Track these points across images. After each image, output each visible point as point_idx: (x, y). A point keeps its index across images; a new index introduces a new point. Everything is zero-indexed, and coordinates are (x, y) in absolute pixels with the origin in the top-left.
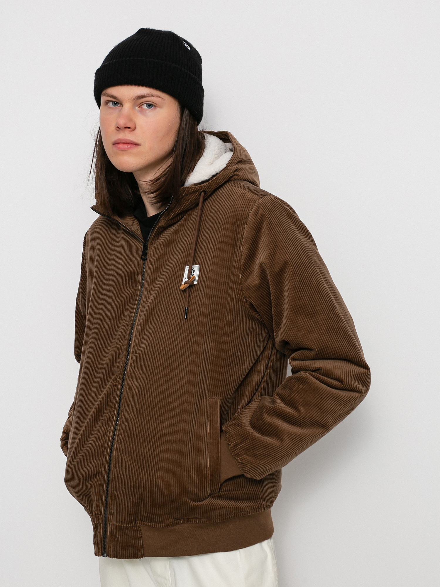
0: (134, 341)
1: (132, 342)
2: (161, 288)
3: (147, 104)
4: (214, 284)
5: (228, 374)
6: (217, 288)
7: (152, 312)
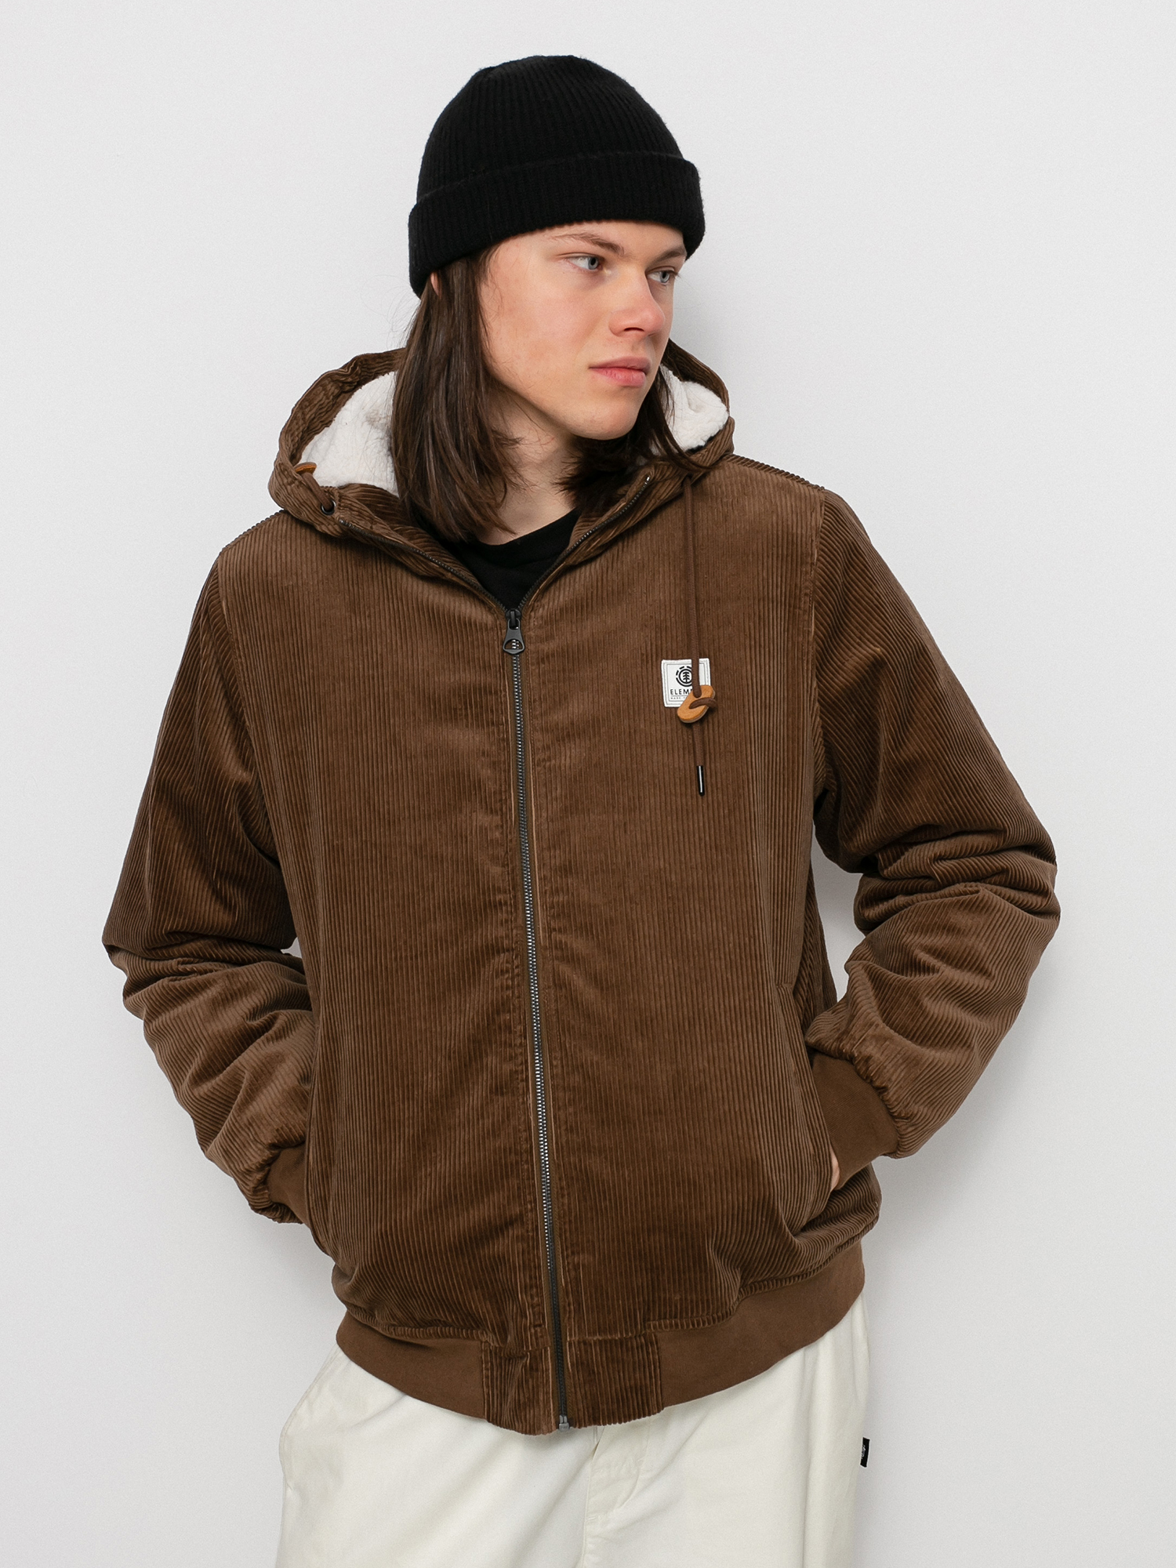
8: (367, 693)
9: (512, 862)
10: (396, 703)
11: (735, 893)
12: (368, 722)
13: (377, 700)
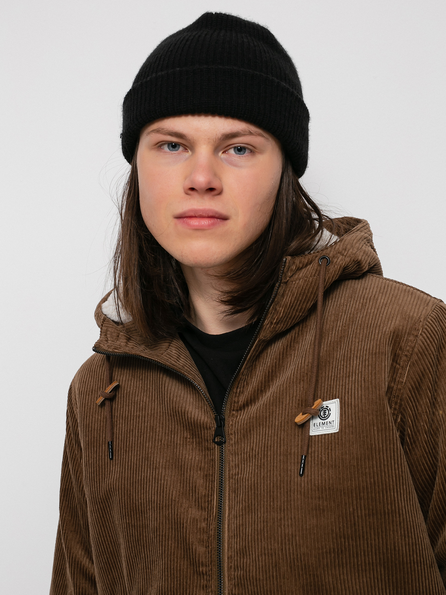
0: (228, 548)
1: (223, 550)
2: (267, 448)
3: (235, 148)
4: (375, 428)
5: (433, 583)
6: (382, 435)
7: (256, 492)
8: (134, 426)
9: (211, 545)
10: (151, 433)
11: (358, 570)
12: (133, 444)
13: (140, 431)
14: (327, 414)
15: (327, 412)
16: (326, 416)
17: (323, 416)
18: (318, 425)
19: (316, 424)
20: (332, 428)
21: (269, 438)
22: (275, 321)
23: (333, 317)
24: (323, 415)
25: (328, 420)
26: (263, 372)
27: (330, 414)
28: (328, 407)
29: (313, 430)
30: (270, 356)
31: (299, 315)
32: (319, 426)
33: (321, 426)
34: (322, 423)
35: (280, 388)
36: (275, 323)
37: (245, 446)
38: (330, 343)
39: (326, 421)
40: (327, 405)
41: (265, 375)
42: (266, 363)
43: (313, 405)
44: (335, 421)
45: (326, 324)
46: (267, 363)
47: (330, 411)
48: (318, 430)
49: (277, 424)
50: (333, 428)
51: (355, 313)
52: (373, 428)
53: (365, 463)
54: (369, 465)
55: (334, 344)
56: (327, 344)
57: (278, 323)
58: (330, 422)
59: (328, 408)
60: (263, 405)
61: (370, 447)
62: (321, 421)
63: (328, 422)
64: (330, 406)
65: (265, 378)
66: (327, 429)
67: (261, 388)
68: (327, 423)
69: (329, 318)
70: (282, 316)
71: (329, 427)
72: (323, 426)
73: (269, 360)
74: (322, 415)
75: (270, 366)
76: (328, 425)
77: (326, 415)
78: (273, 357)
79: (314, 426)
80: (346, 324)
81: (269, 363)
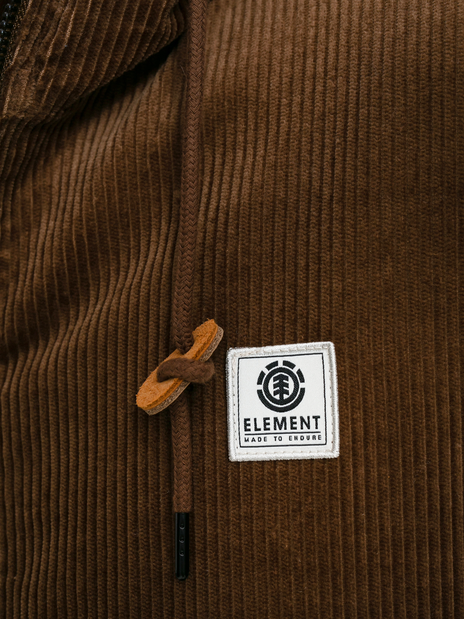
14: (291, 389)
15: (291, 382)
16: (286, 396)
17: (277, 397)
18: (260, 425)
19: (252, 422)
20: (311, 441)
21: (100, 464)
22: (49, 53)
23: (288, 49)
24: (275, 393)
25: (297, 412)
26: (61, 239)
27: (303, 390)
28: (292, 366)
29: (243, 443)
30: (80, 184)
31: (135, 31)
32: (262, 431)
33: (272, 430)
34: (276, 419)
35: (129, 296)
36: (52, 60)
37: (25, 481)
38: (289, 139)
39: (288, 415)
40: (287, 359)
41: (70, 249)
42: (68, 207)
43: (192, 342)
44: (322, 417)
45: (269, 72)
46: (72, 209)
47: (303, 381)
48: (263, 443)
49: (120, 417)
50: (317, 441)
51: (365, 26)
52: (453, 445)
53: (419, 560)
54: (431, 564)
55: (300, 142)
56: (277, 143)
57: (63, 61)
58: (302, 419)
59: (295, 371)
60: (75, 353)
61: (439, 508)
62: (272, 414)
63: (298, 420)
64: (300, 363)
65: (68, 260)
66: (294, 442)
67: (61, 291)
68: (292, 423)
69: (277, 53)
70: (72, 36)
71: (302, 438)
72: (278, 430)
73: (77, 198)
74: (272, 393)
75: (81, 216)
76: (299, 430)
77: (287, 393)
78: (87, 186)
79: (246, 430)
80: (336, 70)
81: (77, 207)
